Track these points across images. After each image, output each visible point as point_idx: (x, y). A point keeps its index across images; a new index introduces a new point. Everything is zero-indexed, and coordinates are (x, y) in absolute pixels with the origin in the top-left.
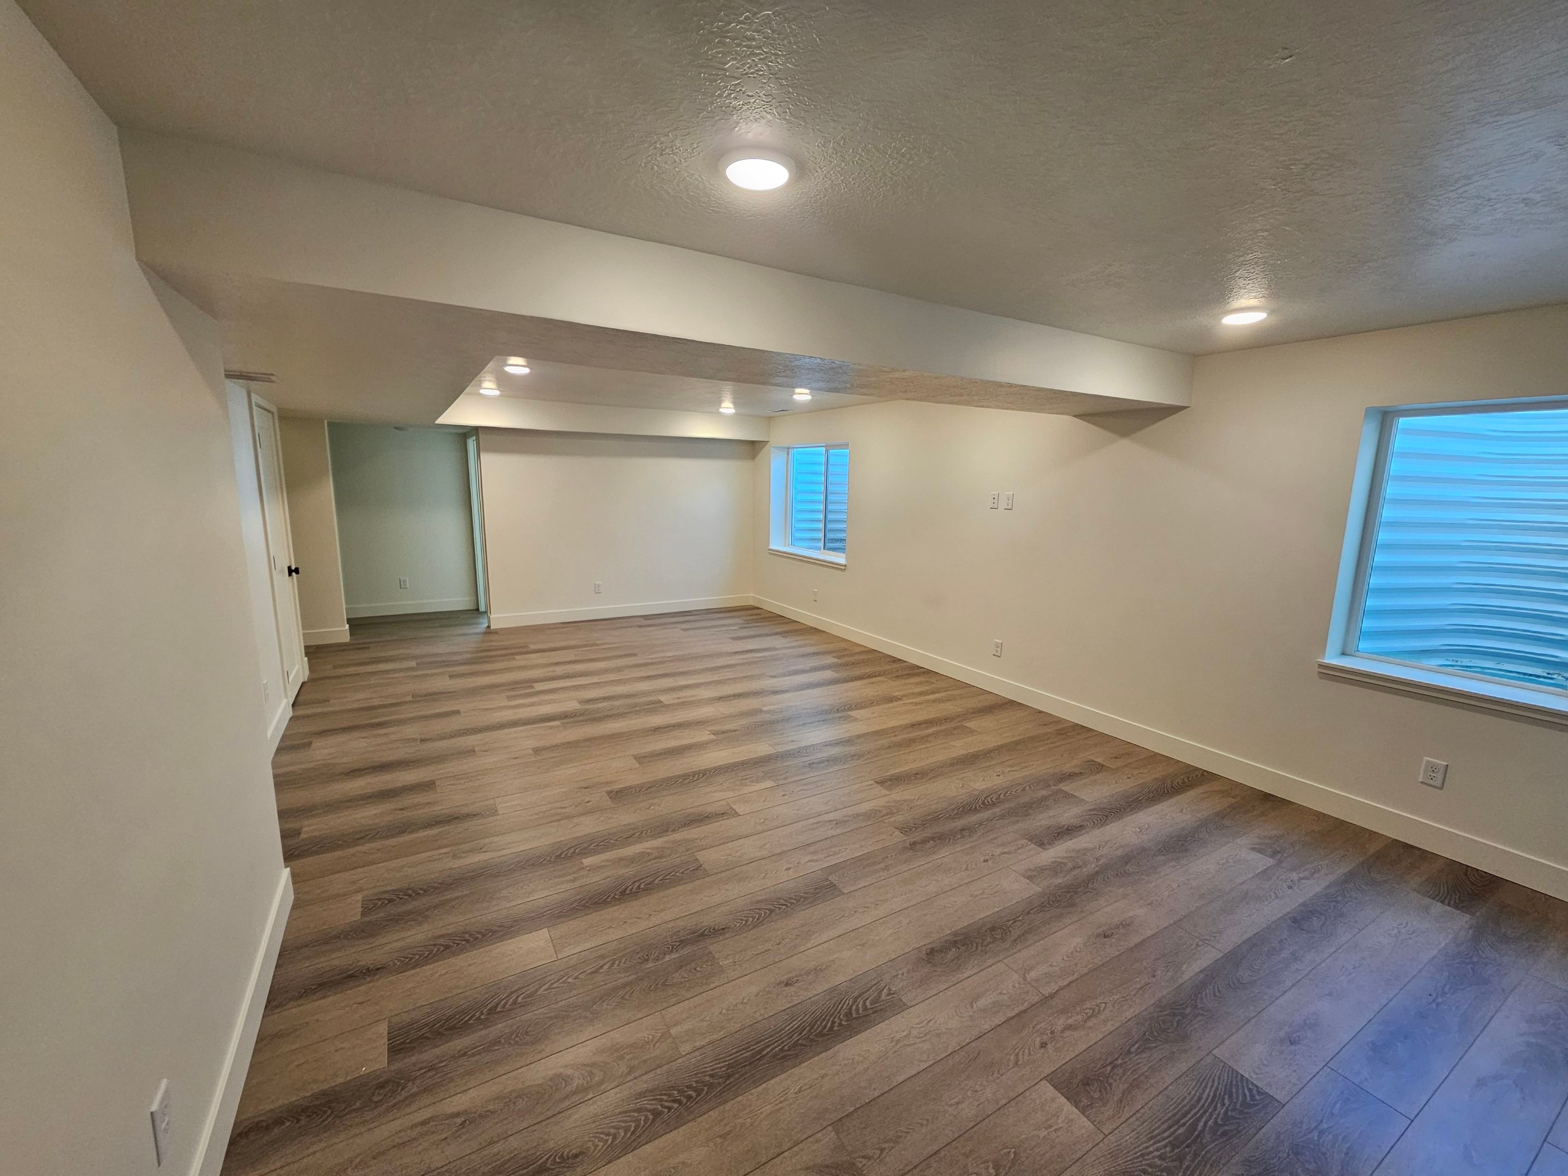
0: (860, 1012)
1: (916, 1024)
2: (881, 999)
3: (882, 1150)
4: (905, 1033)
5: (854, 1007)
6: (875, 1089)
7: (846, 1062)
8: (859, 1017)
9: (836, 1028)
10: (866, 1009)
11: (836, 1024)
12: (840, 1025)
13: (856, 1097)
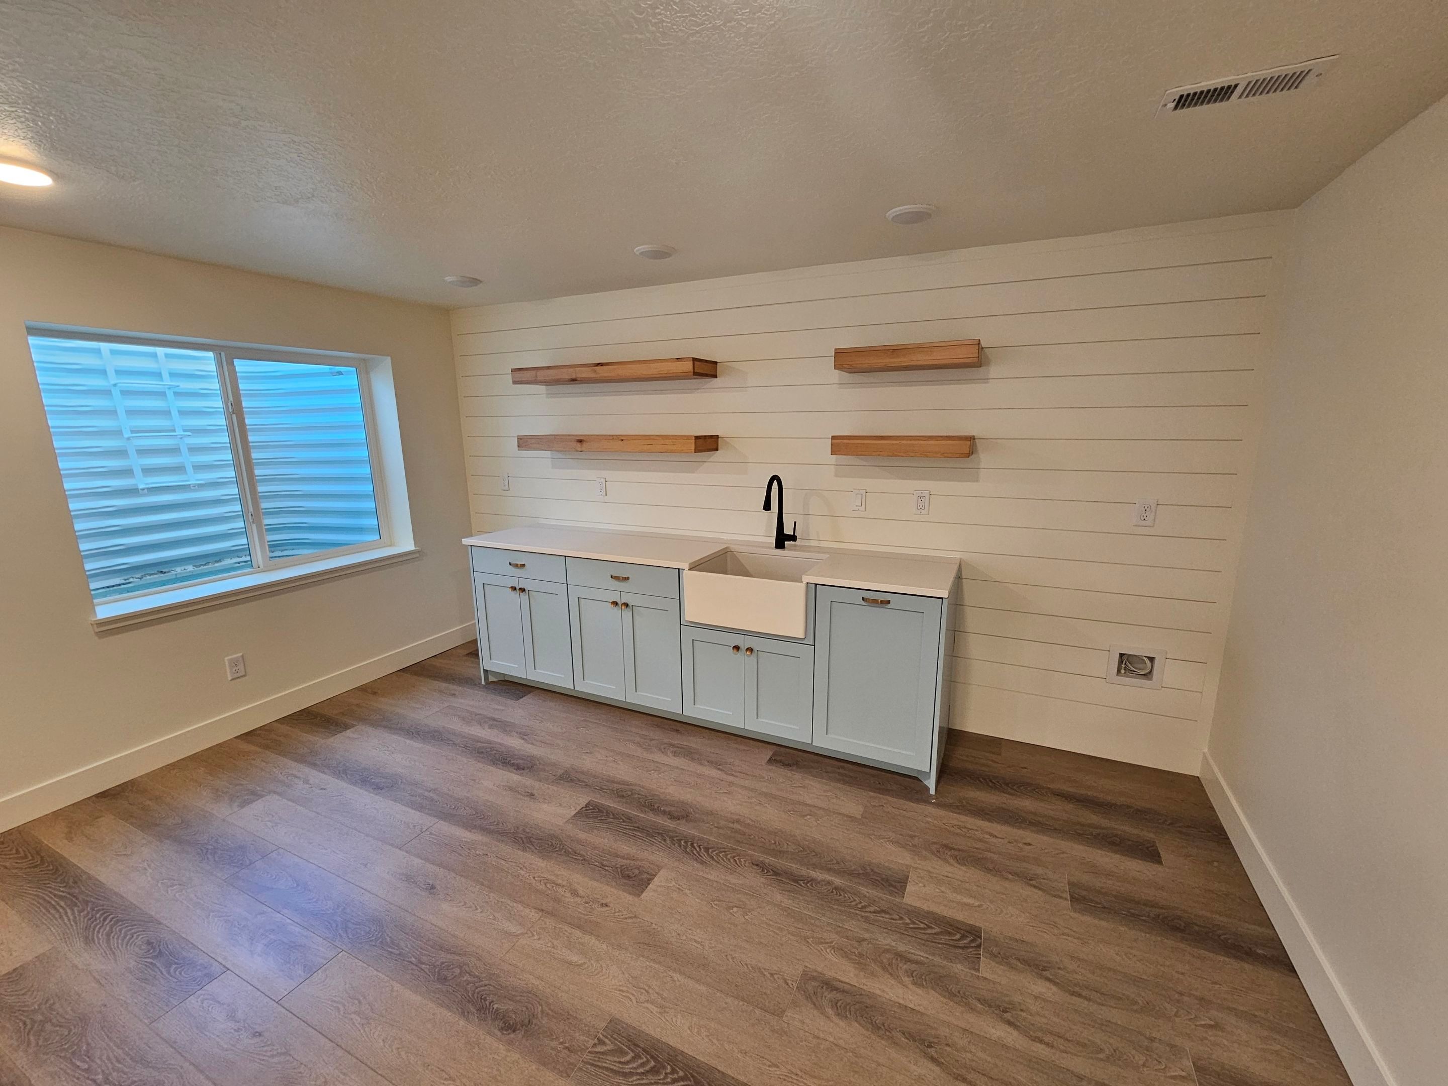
0: (645, 1059)
1: (631, 1001)
2: (616, 1048)
3: (772, 975)
4: (649, 1006)
5: (641, 1070)
6: (726, 1003)
7: (715, 1041)
8: (652, 1057)
9: (681, 1074)
10: (636, 1057)
11: (676, 1076)
12: (673, 1071)
13: (744, 1014)
